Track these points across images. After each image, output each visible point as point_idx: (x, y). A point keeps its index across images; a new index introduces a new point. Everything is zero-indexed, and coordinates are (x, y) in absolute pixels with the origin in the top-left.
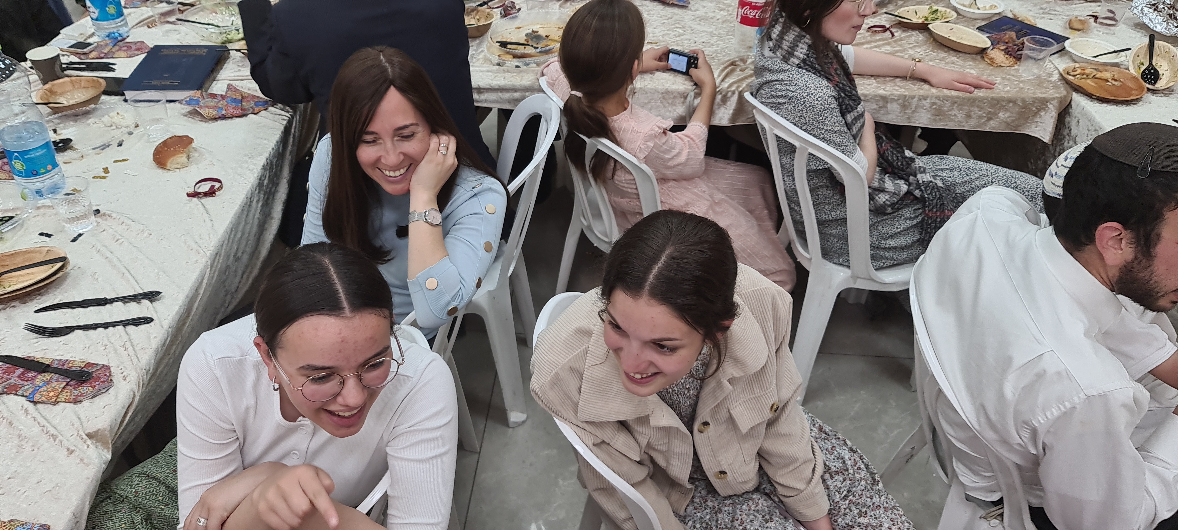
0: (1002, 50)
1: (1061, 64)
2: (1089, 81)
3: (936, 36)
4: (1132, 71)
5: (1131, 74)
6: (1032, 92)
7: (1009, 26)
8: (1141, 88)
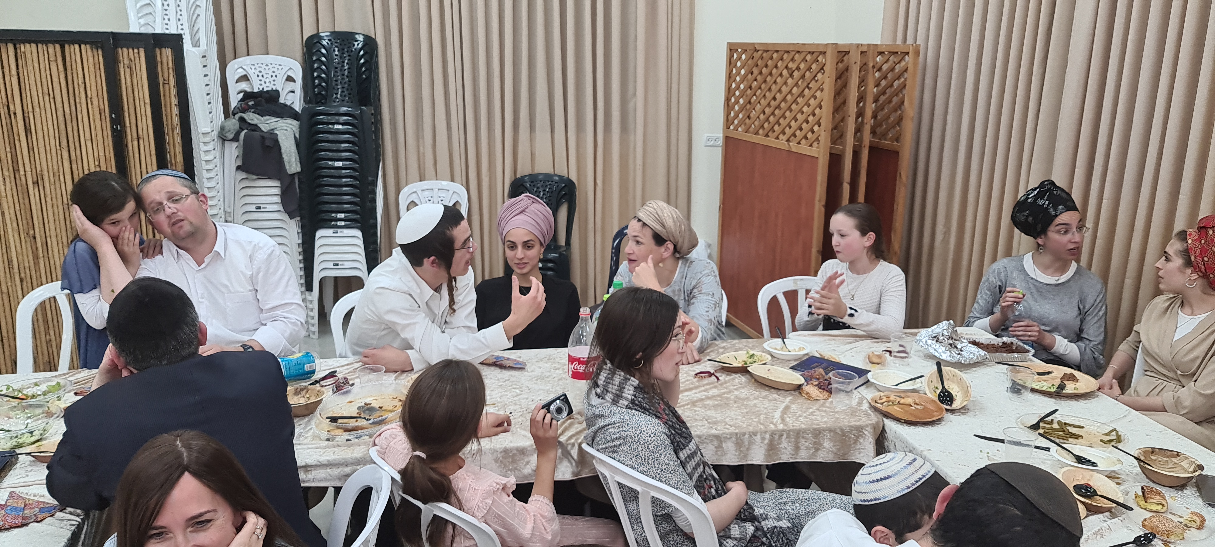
0: (816, 386)
1: (868, 394)
2: (895, 407)
3: (756, 378)
4: (929, 395)
5: (929, 398)
6: (847, 422)
7: (817, 364)
8: (941, 409)
